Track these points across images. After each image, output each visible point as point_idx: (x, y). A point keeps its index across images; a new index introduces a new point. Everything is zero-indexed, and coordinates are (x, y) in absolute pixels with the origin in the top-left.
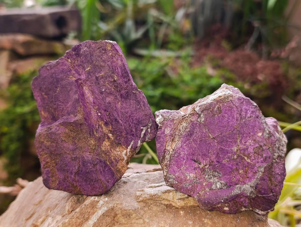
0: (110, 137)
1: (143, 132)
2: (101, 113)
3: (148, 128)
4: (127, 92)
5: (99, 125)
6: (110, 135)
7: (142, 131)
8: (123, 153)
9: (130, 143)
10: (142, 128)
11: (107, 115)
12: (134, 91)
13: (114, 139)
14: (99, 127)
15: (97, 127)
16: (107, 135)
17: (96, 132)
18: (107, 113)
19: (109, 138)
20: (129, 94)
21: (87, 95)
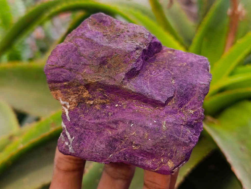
0: (90, 101)
1: (69, 136)
2: (116, 107)
3: (69, 144)
4: (115, 149)
5: (106, 98)
6: (92, 102)
7: (71, 136)
8: (68, 103)
9: (70, 117)
10: (73, 138)
11: (110, 112)
12: (111, 156)
13: (86, 103)
14: (105, 96)
15: (106, 95)
16: (92, 100)
17: (101, 91)
18: (111, 114)
19: (89, 99)
20: (112, 149)
21: (142, 106)
